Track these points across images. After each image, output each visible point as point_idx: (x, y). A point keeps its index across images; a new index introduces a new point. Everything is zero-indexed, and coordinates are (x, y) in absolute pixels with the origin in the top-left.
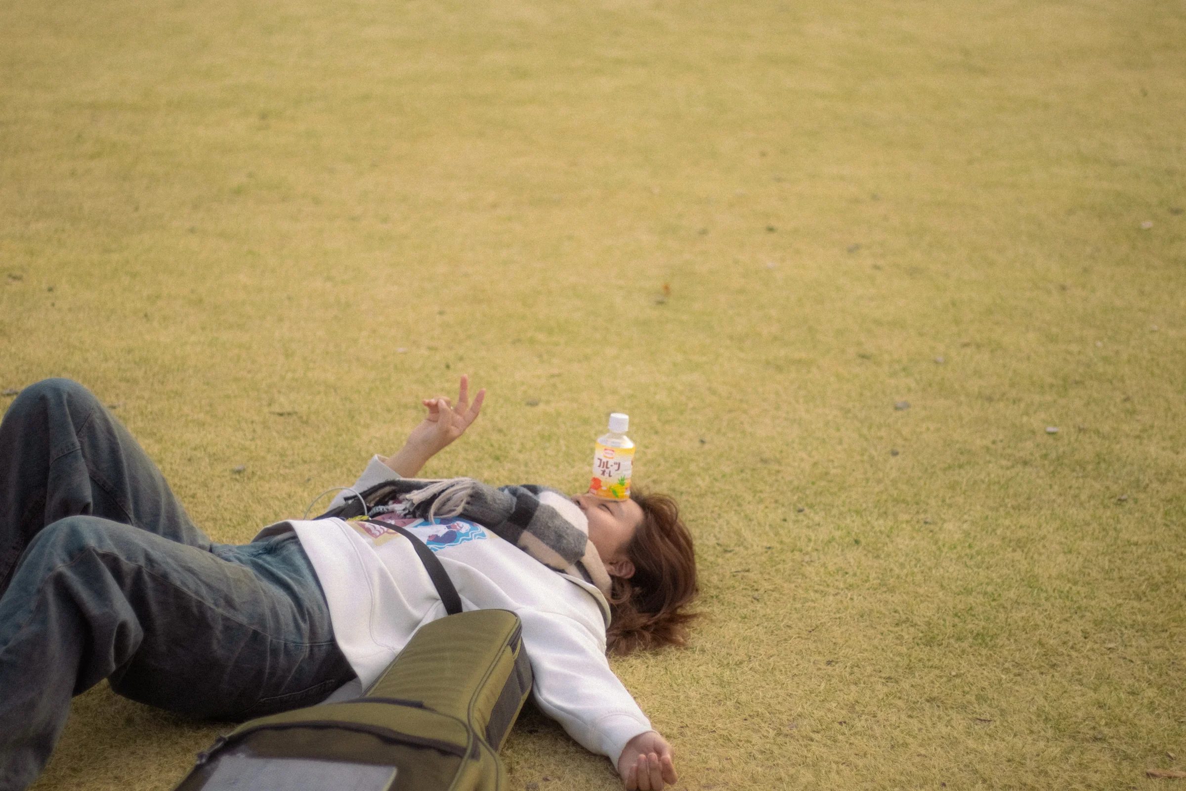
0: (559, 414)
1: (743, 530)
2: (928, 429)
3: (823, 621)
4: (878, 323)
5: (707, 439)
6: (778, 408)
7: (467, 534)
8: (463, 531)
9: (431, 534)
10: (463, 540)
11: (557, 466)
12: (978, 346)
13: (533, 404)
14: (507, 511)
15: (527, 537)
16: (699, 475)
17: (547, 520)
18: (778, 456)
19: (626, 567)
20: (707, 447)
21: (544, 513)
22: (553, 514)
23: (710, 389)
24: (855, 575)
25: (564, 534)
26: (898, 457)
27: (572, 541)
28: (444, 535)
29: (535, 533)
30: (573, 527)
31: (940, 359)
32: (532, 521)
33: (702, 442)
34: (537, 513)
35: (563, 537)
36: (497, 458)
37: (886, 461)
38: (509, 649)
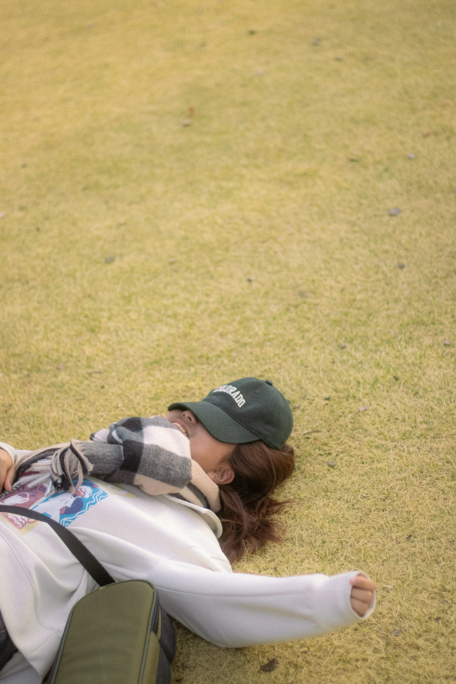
0: (133, 269)
1: (303, 381)
2: (421, 234)
3: (391, 485)
4: (354, 121)
5: (253, 278)
6: (299, 230)
7: (91, 499)
8: (87, 496)
9: (61, 507)
10: (89, 505)
11: (141, 331)
12: (436, 134)
13: (109, 261)
14: (119, 459)
15: (140, 478)
16: (255, 320)
17: (153, 459)
18: (312, 287)
19: (227, 473)
20: (255, 285)
21: (149, 454)
22: (158, 451)
23: (243, 219)
24: (404, 421)
25: (171, 467)
26: (405, 269)
27: (179, 470)
28: (73, 504)
29: (145, 474)
30: (177, 456)
31: (412, 155)
32: (140, 464)
33: (250, 281)
34: (144, 456)
35: (170, 469)
36: (92, 331)
37: (397, 275)
38: (153, 634)
